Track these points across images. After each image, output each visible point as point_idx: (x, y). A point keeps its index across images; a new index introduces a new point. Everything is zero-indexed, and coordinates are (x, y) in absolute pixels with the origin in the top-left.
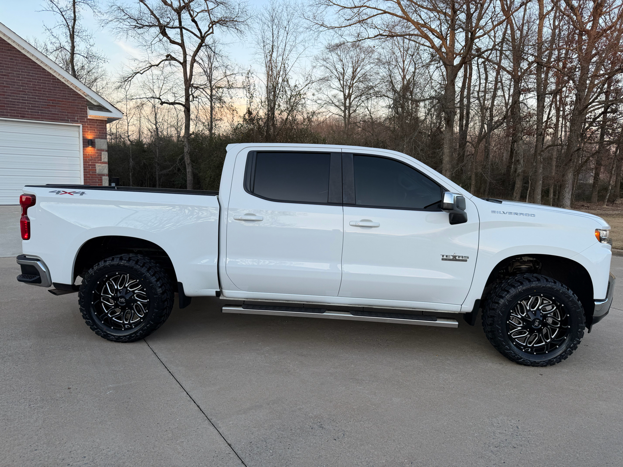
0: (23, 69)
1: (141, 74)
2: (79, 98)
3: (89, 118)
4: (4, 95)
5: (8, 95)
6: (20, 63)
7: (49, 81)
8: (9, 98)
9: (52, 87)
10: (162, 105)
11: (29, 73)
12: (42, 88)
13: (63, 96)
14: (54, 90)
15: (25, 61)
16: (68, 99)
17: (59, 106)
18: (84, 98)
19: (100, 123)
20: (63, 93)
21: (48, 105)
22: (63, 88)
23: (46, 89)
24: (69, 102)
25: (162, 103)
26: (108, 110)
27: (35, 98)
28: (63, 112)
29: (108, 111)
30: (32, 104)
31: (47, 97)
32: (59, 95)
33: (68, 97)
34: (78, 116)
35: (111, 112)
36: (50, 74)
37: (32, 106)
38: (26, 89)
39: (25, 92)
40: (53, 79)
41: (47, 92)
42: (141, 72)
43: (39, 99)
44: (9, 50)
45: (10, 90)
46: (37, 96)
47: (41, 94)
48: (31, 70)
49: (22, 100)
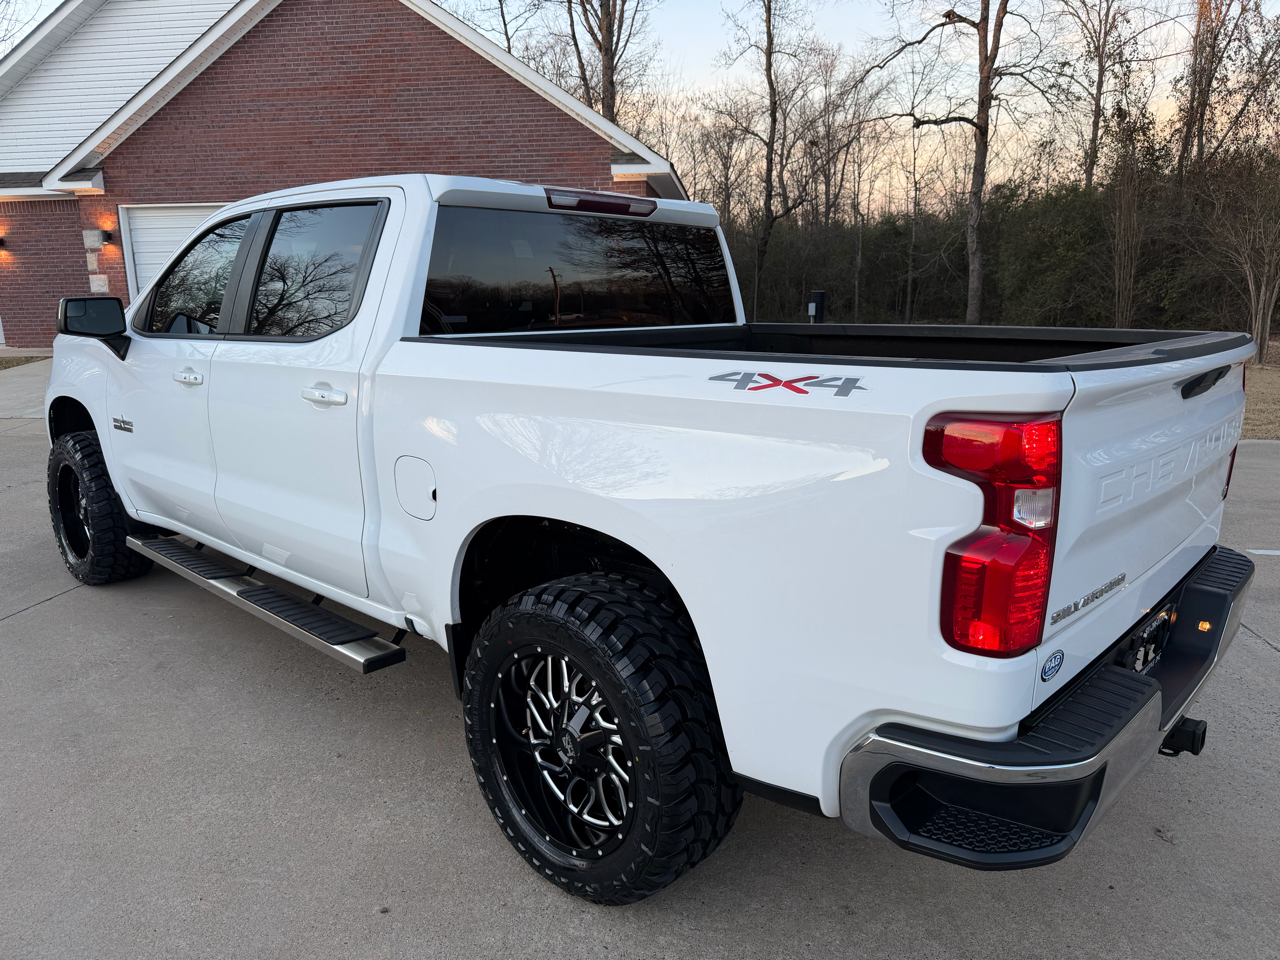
0: (515, 106)
1: (881, 68)
2: (600, 143)
3: (615, 180)
4: (488, 157)
5: (494, 157)
6: (511, 96)
7: (553, 120)
8: (494, 162)
9: (557, 130)
10: (918, 127)
11: (523, 111)
12: (543, 135)
13: (574, 145)
14: (561, 135)
15: (518, 91)
16: (583, 149)
17: (568, 165)
18: (608, 143)
19: (635, 187)
20: (575, 139)
21: (550, 165)
22: (574, 130)
23: (548, 135)
24: (584, 154)
25: (918, 123)
26: (643, 159)
27: (532, 156)
28: (574, 175)
29: (644, 161)
30: (527, 166)
31: (550, 150)
32: (568, 145)
33: (583, 144)
34: (597, 179)
35: (648, 163)
36: (554, 108)
37: (528, 171)
38: (520, 141)
39: (517, 147)
40: (559, 115)
41: (550, 140)
42: (882, 65)
43: (538, 156)
44: (494, 77)
45: (497, 147)
46: (535, 151)
47: (540, 145)
48: (526, 106)
49: (514, 161)
